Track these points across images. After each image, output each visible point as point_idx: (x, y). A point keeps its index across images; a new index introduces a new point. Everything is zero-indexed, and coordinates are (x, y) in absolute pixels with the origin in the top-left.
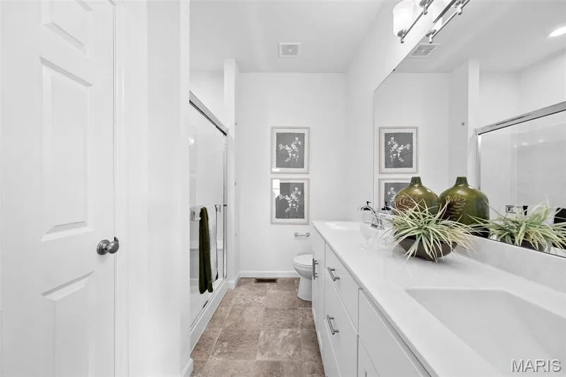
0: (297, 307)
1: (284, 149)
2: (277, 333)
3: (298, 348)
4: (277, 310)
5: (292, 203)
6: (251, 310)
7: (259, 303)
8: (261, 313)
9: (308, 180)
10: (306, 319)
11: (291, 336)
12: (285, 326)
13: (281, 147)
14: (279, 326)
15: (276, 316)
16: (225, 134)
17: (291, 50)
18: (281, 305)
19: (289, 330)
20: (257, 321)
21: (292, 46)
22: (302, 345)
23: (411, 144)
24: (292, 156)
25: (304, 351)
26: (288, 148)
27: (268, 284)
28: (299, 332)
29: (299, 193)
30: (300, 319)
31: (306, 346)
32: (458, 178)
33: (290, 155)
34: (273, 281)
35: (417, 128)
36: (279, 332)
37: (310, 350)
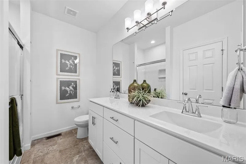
0: (78, 143)
1: (65, 62)
2: (72, 160)
3: (86, 161)
4: (67, 149)
5: (70, 91)
6: (49, 156)
7: (54, 150)
8: (58, 154)
9: (79, 79)
10: (85, 146)
11: (80, 158)
12: (75, 155)
13: (63, 61)
14: (72, 156)
15: (68, 152)
16: (21, 47)
17: (72, 13)
18: (69, 145)
19: (78, 156)
20: (56, 160)
21: (73, 11)
22: (87, 159)
23: (119, 67)
24: (70, 67)
25: (89, 161)
26: (67, 62)
27: (56, 138)
28: (83, 154)
29: (74, 86)
30: (82, 148)
31: (90, 159)
32: (144, 80)
33: (69, 66)
34: (59, 135)
35: (121, 62)
36: (72, 159)
37: (92, 159)
